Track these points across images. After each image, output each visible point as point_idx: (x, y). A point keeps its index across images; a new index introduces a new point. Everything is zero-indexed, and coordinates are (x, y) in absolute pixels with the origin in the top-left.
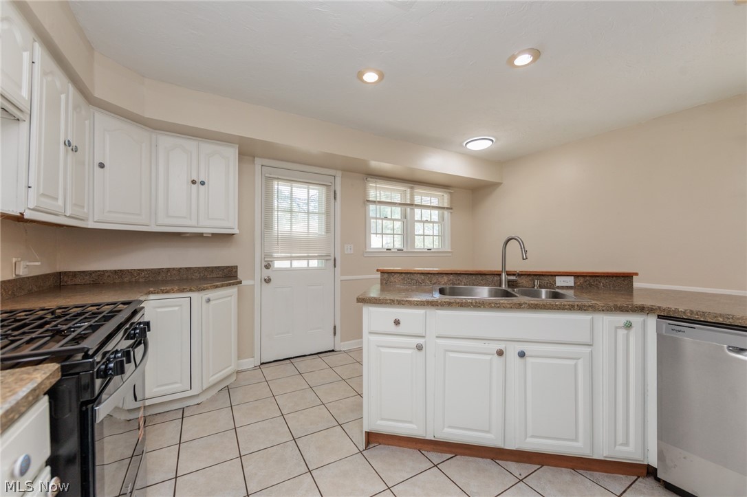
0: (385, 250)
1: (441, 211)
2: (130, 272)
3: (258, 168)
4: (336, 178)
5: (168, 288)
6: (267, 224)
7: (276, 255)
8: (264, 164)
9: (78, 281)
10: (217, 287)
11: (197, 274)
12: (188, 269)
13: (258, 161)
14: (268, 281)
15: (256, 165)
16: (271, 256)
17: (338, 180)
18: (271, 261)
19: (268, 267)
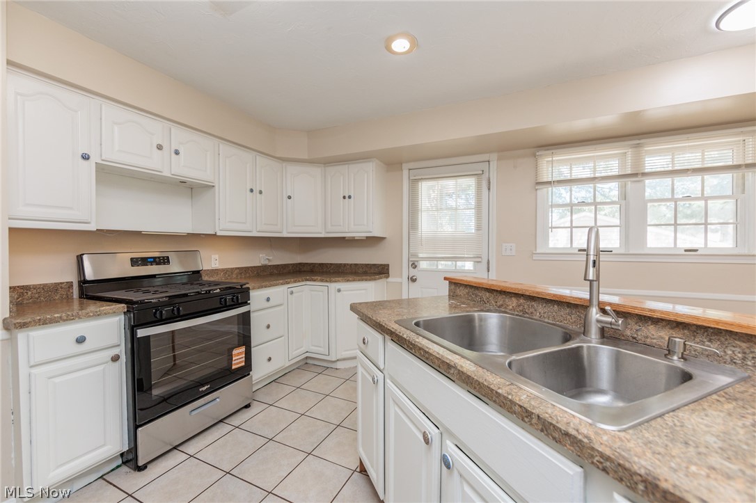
0: (576, 251)
1: (737, 174)
2: (326, 265)
3: (405, 172)
4: (491, 163)
5: (316, 278)
6: (413, 225)
7: (421, 255)
8: (411, 168)
9: (305, 269)
10: (348, 281)
11: (361, 270)
12: (356, 265)
13: (405, 166)
14: (413, 280)
15: (404, 171)
16: (417, 256)
17: (494, 165)
18: (417, 261)
19: (414, 266)
